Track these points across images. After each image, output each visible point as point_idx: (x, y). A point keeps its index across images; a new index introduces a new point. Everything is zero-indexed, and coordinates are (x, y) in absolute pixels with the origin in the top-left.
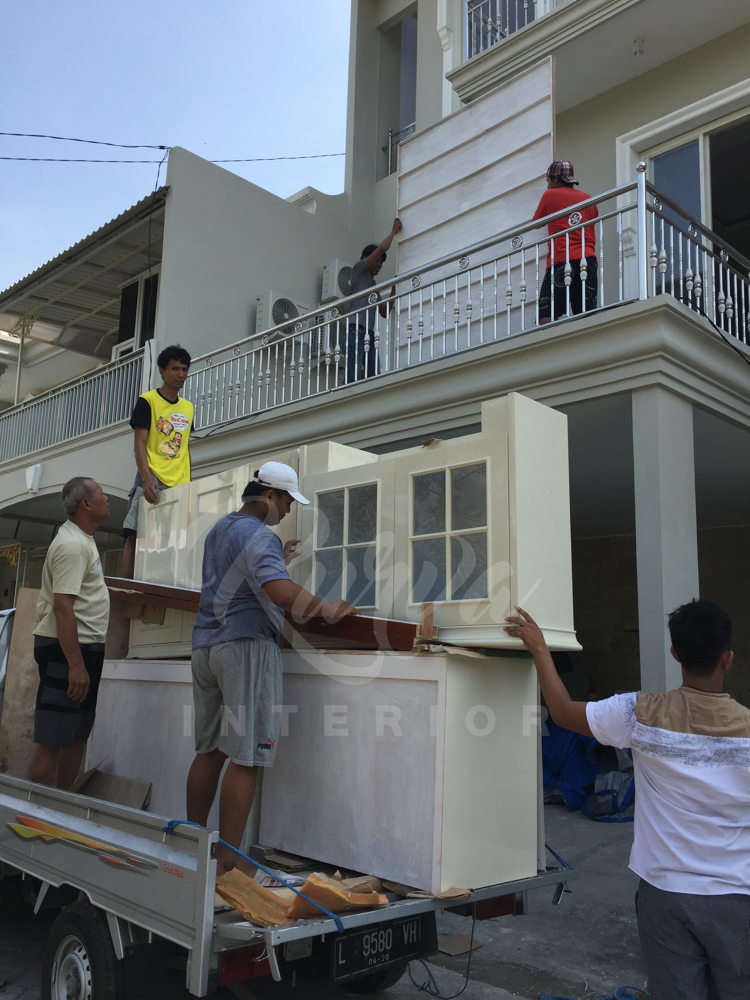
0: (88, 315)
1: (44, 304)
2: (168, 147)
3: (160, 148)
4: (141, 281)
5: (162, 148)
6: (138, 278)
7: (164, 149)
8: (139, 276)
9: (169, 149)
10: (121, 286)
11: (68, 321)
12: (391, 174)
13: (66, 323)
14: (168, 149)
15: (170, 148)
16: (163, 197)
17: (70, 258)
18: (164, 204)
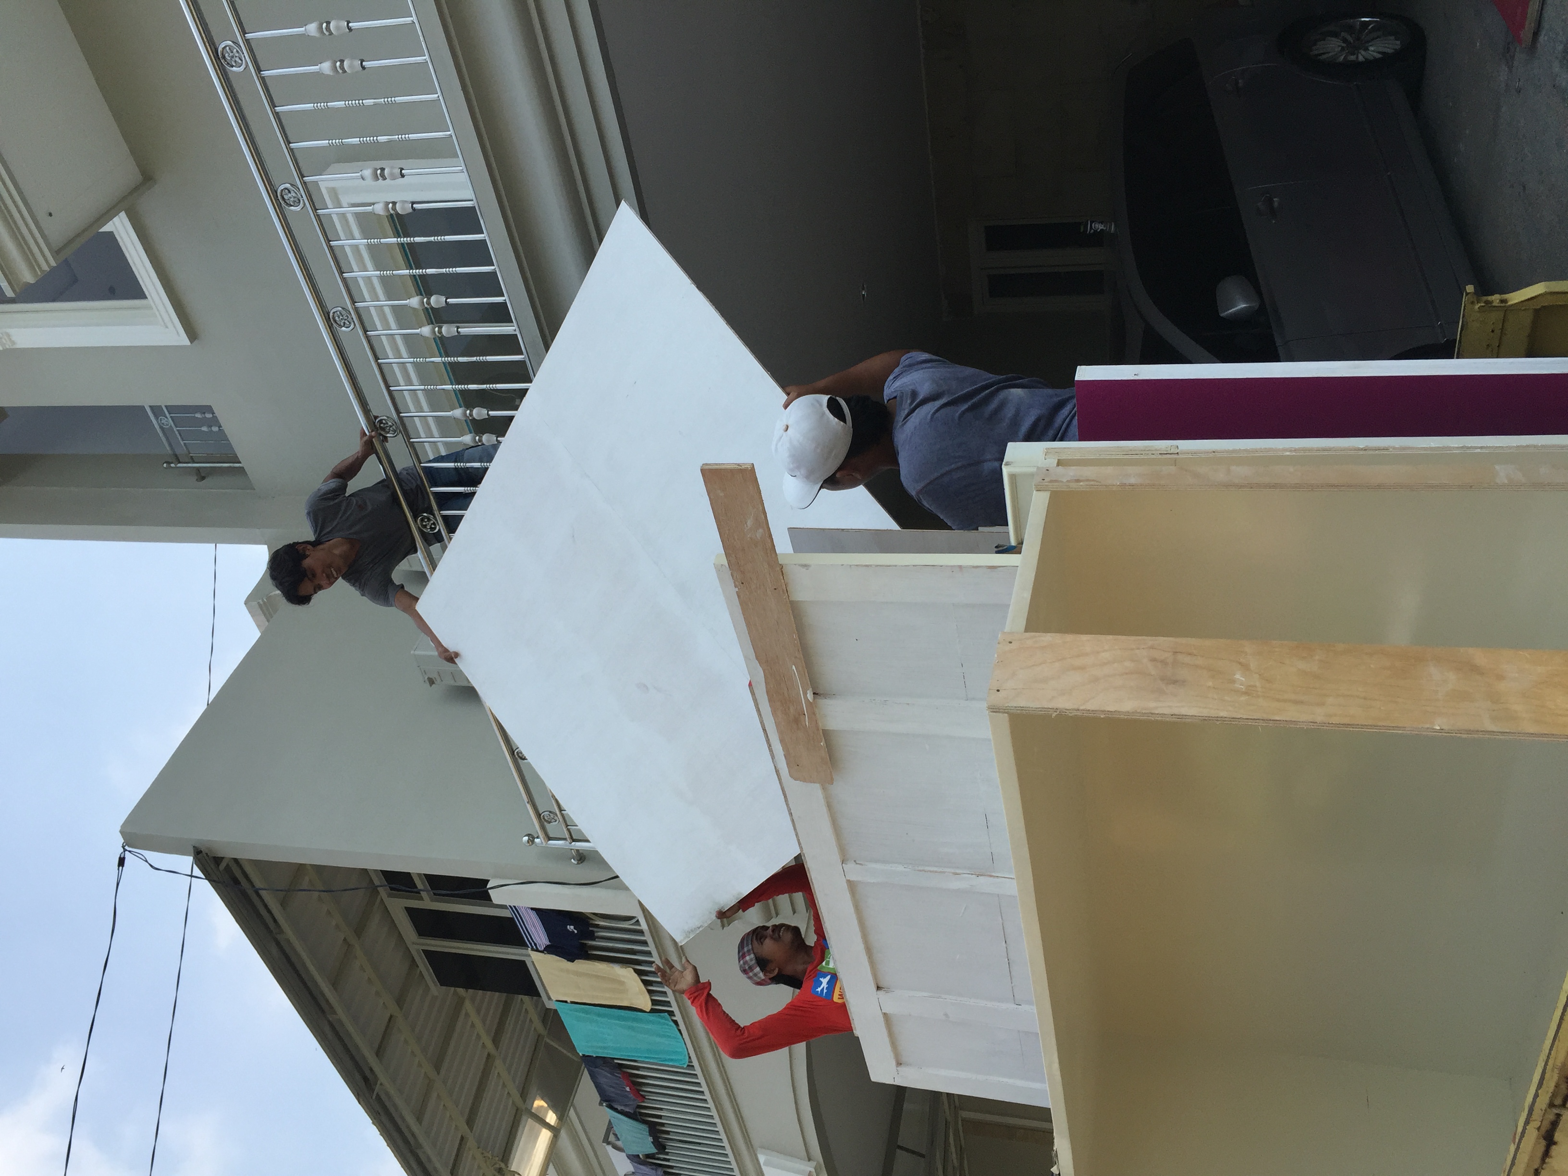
0: (498, 1063)
1: (471, 1143)
2: (122, 850)
3: (123, 866)
4: (423, 944)
5: (121, 862)
6: (417, 951)
7: (124, 858)
8: (413, 950)
9: (127, 848)
10: (435, 989)
11: (513, 1103)
12: (240, 462)
13: (517, 1110)
14: (125, 850)
15: (123, 847)
16: (223, 866)
17: (366, 1079)
18: (236, 860)
